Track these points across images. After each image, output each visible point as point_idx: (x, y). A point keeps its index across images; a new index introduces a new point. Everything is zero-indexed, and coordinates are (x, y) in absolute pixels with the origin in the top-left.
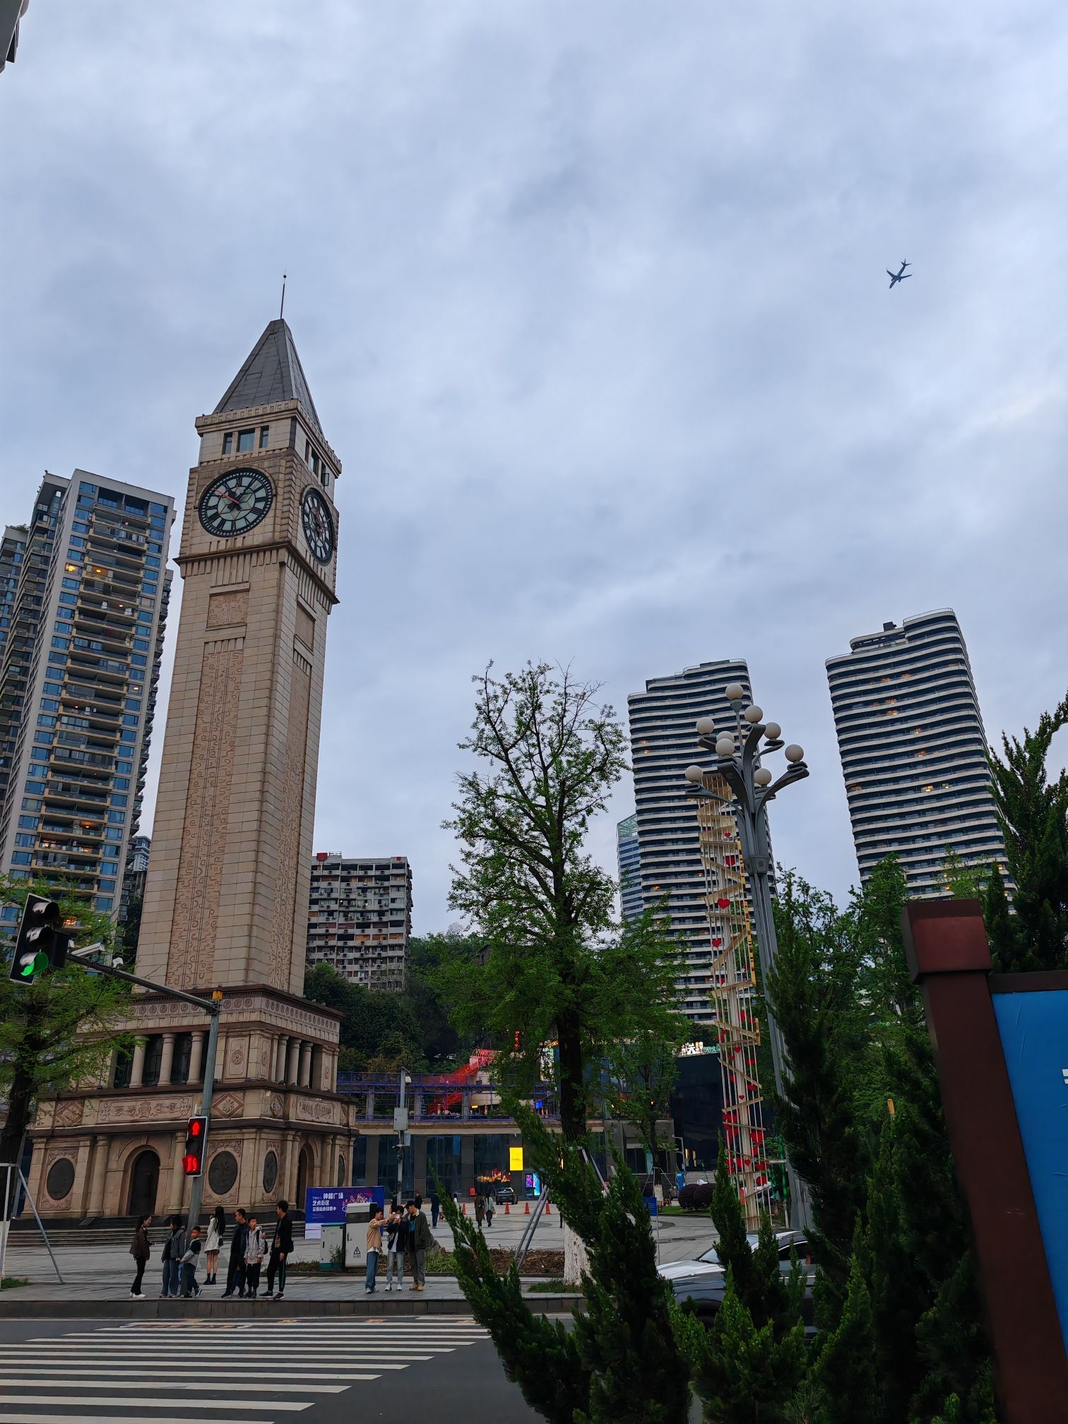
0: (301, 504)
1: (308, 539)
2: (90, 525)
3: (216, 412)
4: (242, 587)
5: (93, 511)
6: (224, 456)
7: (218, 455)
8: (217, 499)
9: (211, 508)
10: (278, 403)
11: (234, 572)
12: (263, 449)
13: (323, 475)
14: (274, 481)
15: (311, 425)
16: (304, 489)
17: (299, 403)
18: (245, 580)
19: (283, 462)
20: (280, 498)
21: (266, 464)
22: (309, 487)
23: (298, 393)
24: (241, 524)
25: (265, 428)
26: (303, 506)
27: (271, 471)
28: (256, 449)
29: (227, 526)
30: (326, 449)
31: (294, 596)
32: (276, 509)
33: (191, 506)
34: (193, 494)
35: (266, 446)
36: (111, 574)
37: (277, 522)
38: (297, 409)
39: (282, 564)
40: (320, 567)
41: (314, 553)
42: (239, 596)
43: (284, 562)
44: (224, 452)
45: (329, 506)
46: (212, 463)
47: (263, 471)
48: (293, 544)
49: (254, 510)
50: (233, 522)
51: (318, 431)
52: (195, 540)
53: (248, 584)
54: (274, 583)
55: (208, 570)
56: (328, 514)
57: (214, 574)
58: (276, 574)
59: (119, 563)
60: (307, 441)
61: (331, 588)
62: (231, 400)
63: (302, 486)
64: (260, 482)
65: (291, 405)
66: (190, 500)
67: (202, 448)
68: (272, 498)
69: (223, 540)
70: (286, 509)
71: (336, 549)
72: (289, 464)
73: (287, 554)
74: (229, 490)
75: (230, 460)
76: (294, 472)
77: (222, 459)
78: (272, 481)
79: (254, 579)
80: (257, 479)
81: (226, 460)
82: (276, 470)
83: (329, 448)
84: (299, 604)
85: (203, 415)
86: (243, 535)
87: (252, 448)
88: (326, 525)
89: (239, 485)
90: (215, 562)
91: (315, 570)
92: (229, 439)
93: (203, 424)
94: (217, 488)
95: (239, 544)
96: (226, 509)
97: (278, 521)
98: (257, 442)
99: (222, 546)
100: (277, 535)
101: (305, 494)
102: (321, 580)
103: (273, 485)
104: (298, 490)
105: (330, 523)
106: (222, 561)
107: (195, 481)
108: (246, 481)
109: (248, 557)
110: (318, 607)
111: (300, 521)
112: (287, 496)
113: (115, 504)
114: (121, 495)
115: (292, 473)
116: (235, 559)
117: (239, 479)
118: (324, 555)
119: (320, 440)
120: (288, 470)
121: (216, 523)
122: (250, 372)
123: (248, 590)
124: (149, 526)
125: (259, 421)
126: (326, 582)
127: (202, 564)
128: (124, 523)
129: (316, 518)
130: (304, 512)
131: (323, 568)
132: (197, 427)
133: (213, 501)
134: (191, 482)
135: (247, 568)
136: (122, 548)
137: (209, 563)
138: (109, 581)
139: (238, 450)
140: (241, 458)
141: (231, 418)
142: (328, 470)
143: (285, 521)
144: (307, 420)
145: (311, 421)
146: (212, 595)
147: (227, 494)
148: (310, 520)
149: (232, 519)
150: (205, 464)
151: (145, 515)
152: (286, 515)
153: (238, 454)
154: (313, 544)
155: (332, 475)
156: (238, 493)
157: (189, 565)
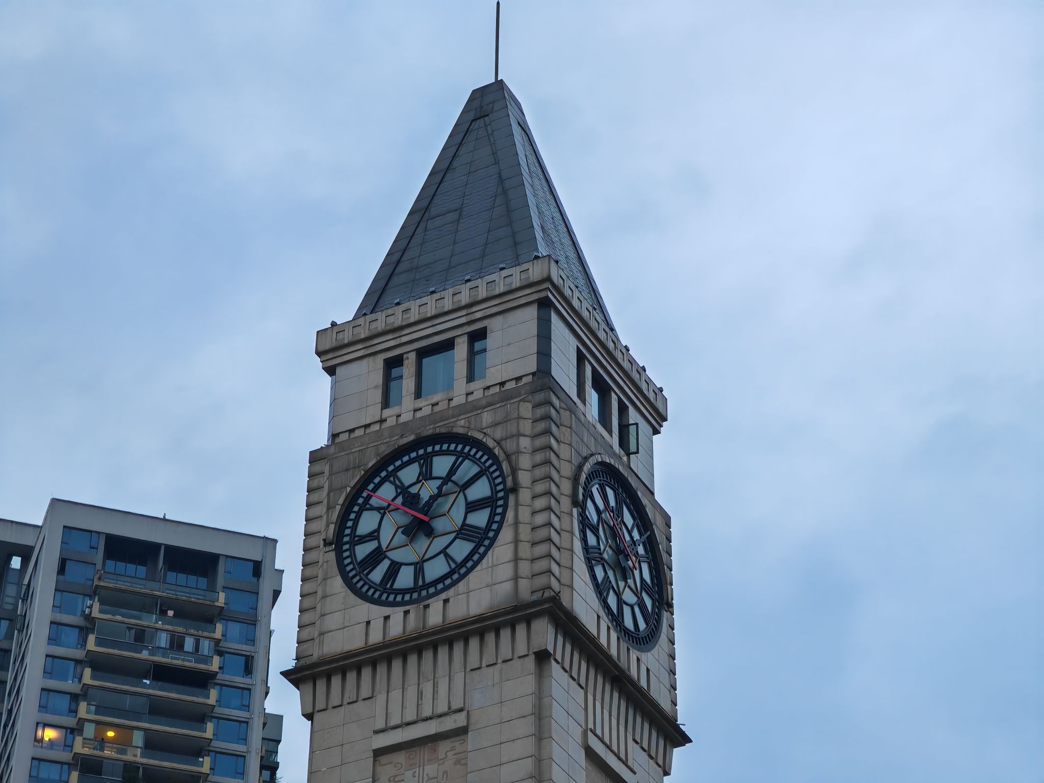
0: (575, 503)
1: (601, 589)
2: (88, 626)
3: (361, 312)
4: (449, 724)
5: (94, 592)
6: (387, 413)
7: (374, 412)
8: (376, 516)
9: (363, 539)
10: (504, 273)
11: (428, 688)
12: (477, 385)
13: (624, 429)
14: (508, 456)
15: (585, 314)
16: (580, 468)
17: (553, 264)
18: (455, 706)
19: (526, 409)
20: (525, 495)
21: (487, 418)
22: (592, 461)
23: (550, 242)
24: (436, 569)
25: (478, 336)
26: (583, 507)
27: (499, 433)
28: (460, 386)
29: (405, 578)
30: (626, 365)
31: (577, 732)
32: (516, 523)
33: (317, 540)
34: (320, 510)
35: (484, 376)
36: (138, 739)
37: (521, 554)
38: (549, 279)
39: (543, 657)
40: (634, 655)
41: (616, 619)
42: (444, 747)
43: (546, 651)
44: (386, 404)
45: (645, 501)
46: (359, 432)
47: (479, 436)
48: (565, 602)
49: (464, 532)
50: (419, 568)
51: (603, 325)
52: (332, 621)
53: (464, 714)
54: (527, 705)
55: (365, 691)
56: (643, 522)
57: (381, 699)
58: (528, 683)
59: (157, 710)
60: (579, 352)
61: (665, 705)
62: (395, 281)
63: (576, 461)
64: (475, 461)
65: (535, 271)
66: (315, 526)
67: (334, 401)
68: (505, 497)
69: (397, 614)
70: (540, 519)
71: (670, 606)
72: (540, 412)
73: (551, 631)
74: (403, 490)
75: (402, 419)
76: (554, 428)
77: (382, 421)
78: (502, 457)
79: (477, 700)
80: (467, 456)
81: (391, 422)
82: (512, 428)
83: (632, 362)
84: (590, 753)
85: (334, 324)
86: (443, 596)
87: (450, 386)
88: (641, 550)
89: (426, 475)
90: (382, 669)
91: (623, 664)
92: (395, 372)
93: (334, 344)
94: (375, 489)
95: (435, 616)
96: (400, 538)
97: (525, 550)
98: (461, 368)
99: (396, 629)
100: (525, 586)
101: (583, 477)
102: (639, 689)
103: (505, 466)
104: (567, 470)
105: (651, 545)
106: (397, 664)
107: (323, 481)
108: (442, 465)
109: (458, 648)
110: (637, 756)
111: (578, 545)
112: (540, 488)
113: (142, 570)
114: (155, 547)
115: (548, 432)
116: (428, 655)
117: (426, 462)
118: (642, 625)
119: (611, 346)
120: (541, 426)
121: (377, 575)
122: (434, 211)
123: (462, 731)
124: (221, 614)
125: (463, 320)
126: (654, 694)
127: (351, 677)
128: (163, 613)
129: (614, 533)
130: (584, 522)
131: (644, 656)
132: (319, 353)
133: (367, 523)
134: (315, 483)
135: (459, 678)
136: (162, 674)
137: (366, 673)
138: (135, 755)
139: (418, 394)
140: (427, 411)
141: (398, 320)
142: (633, 416)
143: (541, 549)
144: (575, 303)
145: (585, 304)
146: (378, 753)
147: (400, 500)
148: (600, 541)
149: (415, 559)
150: (343, 437)
151: (212, 588)
152: (542, 533)
153: (421, 403)
154: (612, 600)
155: (644, 427)
156: (425, 495)
157: (321, 685)
